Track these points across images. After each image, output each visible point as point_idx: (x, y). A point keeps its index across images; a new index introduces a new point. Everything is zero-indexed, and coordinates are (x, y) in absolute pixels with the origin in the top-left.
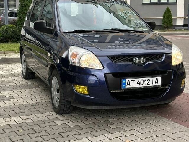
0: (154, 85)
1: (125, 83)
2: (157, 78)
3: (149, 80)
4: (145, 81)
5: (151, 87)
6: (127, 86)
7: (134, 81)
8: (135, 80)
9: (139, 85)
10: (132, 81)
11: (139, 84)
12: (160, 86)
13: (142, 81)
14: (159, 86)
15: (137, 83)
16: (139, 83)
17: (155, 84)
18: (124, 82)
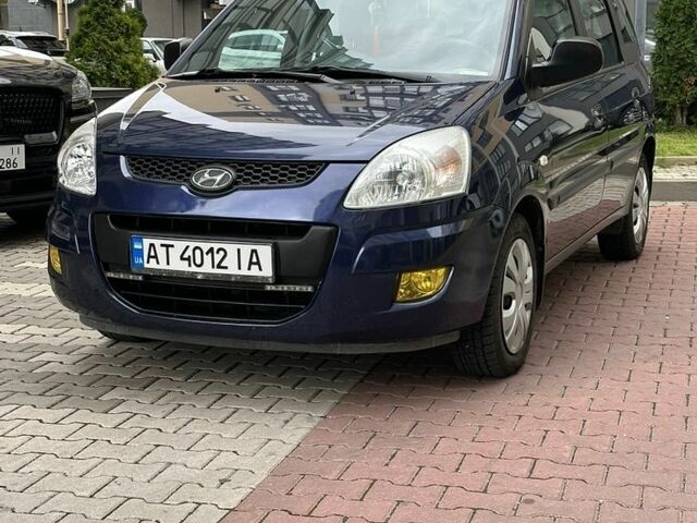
0: (244, 272)
1: (142, 250)
2: (254, 247)
3: (222, 253)
4: (207, 253)
5: (233, 279)
6: (148, 262)
7: (170, 249)
8: (172, 246)
9: (190, 265)
10: (165, 248)
11: (187, 262)
12: (271, 281)
13: (198, 252)
14: (264, 277)
15: (182, 258)
16: (188, 259)
17: (249, 269)
18: (137, 246)
